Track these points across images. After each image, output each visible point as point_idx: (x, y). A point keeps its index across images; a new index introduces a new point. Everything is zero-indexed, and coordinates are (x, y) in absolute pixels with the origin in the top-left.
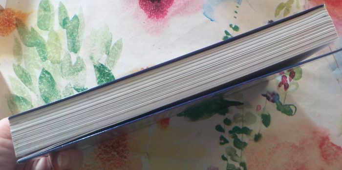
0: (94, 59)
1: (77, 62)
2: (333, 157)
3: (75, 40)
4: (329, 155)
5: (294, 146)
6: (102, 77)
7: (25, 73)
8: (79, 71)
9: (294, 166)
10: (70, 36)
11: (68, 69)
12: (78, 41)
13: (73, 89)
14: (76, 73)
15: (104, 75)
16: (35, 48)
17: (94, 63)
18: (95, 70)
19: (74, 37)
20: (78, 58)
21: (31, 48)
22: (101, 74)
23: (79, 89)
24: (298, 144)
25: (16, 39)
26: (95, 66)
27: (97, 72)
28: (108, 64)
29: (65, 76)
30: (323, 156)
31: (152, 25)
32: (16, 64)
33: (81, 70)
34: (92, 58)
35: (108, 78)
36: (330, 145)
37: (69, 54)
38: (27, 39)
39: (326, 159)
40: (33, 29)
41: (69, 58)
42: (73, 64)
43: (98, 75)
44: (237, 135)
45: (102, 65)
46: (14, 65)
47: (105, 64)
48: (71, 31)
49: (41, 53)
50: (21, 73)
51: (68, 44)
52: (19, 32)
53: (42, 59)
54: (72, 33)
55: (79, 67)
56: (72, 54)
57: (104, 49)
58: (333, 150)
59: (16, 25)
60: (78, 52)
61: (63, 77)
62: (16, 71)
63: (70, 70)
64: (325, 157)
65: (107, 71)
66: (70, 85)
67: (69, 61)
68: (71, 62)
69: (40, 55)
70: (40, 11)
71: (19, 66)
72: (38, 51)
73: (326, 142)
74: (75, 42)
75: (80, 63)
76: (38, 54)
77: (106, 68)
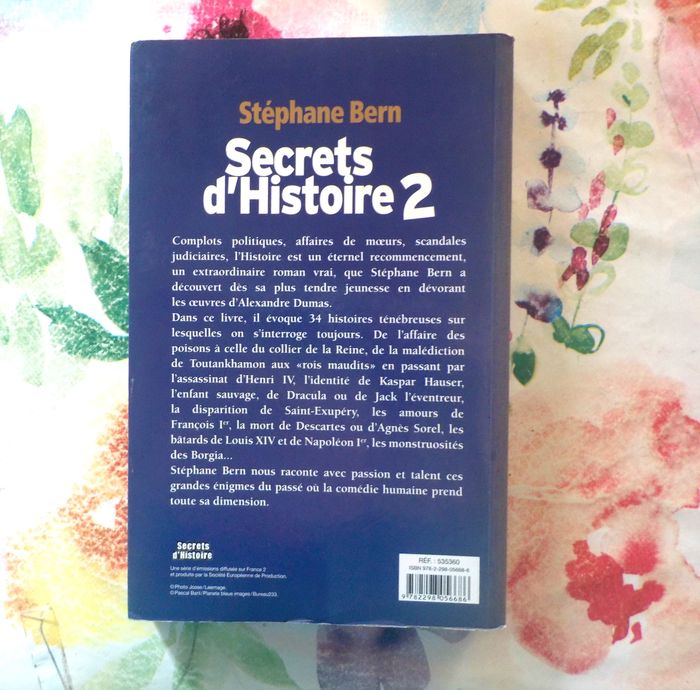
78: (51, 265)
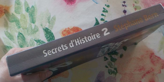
0: (43, 25)
1: (35, 28)
2: (157, 62)
3: (33, 17)
4: (155, 61)
5: (138, 58)
6: (47, 34)
7: (11, 35)
8: (36, 32)
9: (139, 68)
10: (31, 15)
11: (31, 31)
12: (35, 18)
13: (34, 40)
14: (35, 33)
15: (48, 33)
16: (14, 22)
17: (43, 27)
18: (44, 31)
19: (33, 16)
20: (35, 26)
21: (12, 23)
22: (46, 32)
23: (37, 40)
24: (140, 57)
25: (5, 19)
26: (43, 29)
27: (45, 32)
28: (49, 27)
29: (30, 35)
30: (152, 62)
31: (69, 8)
32: (6, 31)
33: (37, 31)
34: (42, 25)
35: (50, 34)
36: (154, 57)
37: (31, 24)
38: (10, 19)
39: (153, 63)
40: (13, 14)
41: (31, 26)
42: (33, 29)
43: (45, 33)
44: (112, 55)
45: (46, 28)
46: (5, 31)
47: (48, 27)
48: (31, 13)
49: (17, 25)
50: (8, 35)
51: (30, 20)
52: (6, 16)
53: (18, 28)
54: (32, 14)
55: (36, 30)
56: (32, 24)
57: (47, 21)
58: (156, 59)
59: (5, 13)
60: (35, 23)
61: (29, 35)
62: (6, 34)
63: (32, 32)
64: (153, 62)
65: (49, 31)
66: (32, 39)
67: (31, 27)
68: (32, 28)
69: (17, 26)
70: (15, 5)
71: (7, 31)
72: (16, 24)
73: (153, 55)
74: (33, 18)
75: (36, 28)
76: (16, 25)
77: (49, 29)
78: (37, 32)
